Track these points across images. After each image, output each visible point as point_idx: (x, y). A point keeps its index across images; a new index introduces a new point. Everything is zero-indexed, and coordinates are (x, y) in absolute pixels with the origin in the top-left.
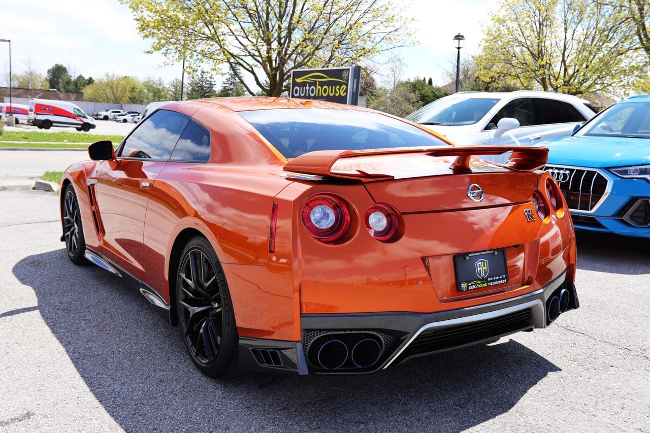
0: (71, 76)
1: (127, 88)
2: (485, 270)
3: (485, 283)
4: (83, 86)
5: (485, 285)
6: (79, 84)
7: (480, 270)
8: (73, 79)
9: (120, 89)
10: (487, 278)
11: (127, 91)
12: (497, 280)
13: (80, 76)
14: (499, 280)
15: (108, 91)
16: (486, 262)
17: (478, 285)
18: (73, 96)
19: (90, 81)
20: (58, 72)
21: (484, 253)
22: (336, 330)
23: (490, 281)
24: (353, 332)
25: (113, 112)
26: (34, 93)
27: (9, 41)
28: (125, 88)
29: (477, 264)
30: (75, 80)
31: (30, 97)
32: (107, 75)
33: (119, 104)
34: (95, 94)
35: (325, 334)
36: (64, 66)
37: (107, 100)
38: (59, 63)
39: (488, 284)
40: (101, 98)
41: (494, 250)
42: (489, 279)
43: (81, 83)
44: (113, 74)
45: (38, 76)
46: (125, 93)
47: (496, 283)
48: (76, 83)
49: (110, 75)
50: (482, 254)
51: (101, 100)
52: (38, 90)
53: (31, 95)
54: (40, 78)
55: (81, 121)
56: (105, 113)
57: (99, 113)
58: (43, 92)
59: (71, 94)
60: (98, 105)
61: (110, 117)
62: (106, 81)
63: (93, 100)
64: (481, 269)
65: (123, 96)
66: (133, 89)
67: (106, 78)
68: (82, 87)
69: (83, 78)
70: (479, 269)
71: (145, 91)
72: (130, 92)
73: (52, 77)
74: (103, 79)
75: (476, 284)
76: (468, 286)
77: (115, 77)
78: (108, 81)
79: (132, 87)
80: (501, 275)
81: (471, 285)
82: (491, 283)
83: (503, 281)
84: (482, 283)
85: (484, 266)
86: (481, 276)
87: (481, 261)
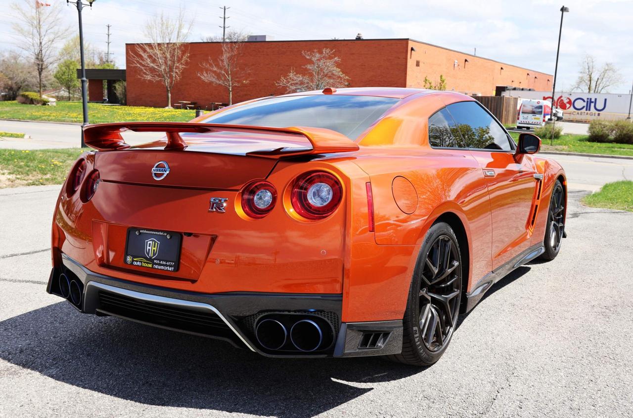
2: (154, 250)
3: (150, 264)
5: (150, 266)
7: (149, 249)
10: (154, 259)
12: (164, 266)
14: (166, 265)
16: (158, 243)
17: (143, 264)
21: (157, 233)
23: (156, 264)
29: (147, 242)
39: (153, 266)
41: (168, 232)
42: (155, 261)
47: (162, 267)
50: (154, 234)
64: (150, 248)
75: (141, 262)
76: (133, 261)
80: (169, 261)
81: (136, 261)
82: (156, 267)
83: (170, 269)
84: (148, 263)
85: (154, 247)
86: (149, 256)
87: (152, 241)
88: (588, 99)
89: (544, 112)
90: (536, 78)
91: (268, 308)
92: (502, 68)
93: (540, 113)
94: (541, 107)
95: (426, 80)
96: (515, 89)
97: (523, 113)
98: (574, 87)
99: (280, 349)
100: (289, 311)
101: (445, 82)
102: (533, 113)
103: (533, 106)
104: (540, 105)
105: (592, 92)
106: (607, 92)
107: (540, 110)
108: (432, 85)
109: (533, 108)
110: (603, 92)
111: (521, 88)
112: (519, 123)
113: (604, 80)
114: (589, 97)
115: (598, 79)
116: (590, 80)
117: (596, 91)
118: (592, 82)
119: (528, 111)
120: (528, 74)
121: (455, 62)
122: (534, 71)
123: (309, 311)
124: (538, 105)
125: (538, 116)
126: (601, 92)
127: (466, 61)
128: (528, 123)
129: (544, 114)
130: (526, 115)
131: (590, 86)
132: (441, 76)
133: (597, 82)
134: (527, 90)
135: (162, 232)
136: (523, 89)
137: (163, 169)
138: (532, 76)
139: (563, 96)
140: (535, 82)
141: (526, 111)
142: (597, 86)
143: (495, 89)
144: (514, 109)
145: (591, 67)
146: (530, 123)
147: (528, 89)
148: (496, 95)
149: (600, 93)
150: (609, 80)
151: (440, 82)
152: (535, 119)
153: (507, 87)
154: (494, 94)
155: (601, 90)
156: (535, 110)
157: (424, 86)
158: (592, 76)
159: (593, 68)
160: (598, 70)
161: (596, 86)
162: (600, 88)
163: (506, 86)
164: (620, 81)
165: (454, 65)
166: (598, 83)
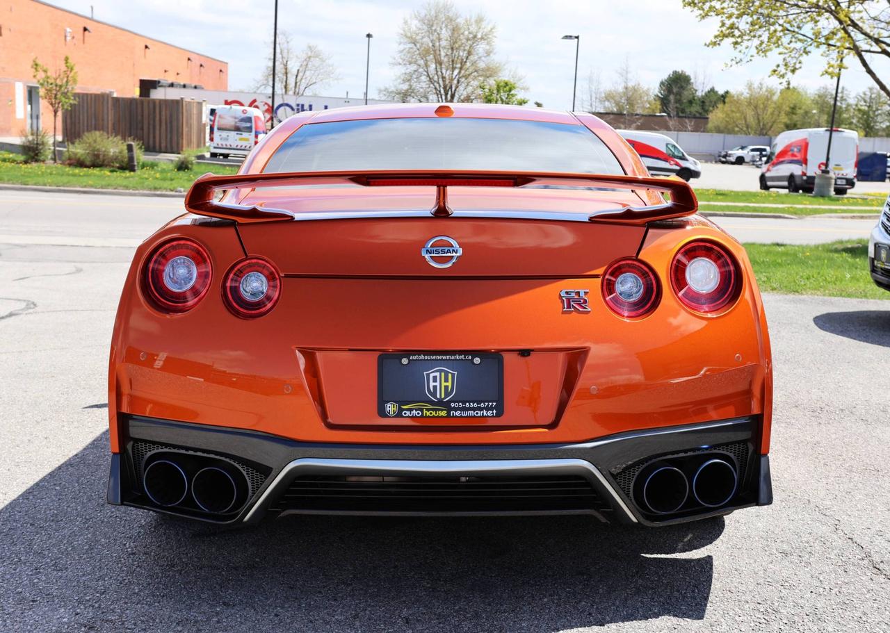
0: (696, 91)
1: (784, 107)
2: (446, 387)
3: (442, 410)
4: (713, 107)
5: (444, 413)
6: (707, 104)
7: (435, 387)
8: (700, 94)
9: (770, 110)
10: (450, 402)
11: (783, 113)
12: (474, 409)
13: (712, 90)
14: (480, 409)
15: (750, 114)
16: (453, 375)
17: (425, 412)
18: (689, 124)
19: (724, 98)
20: (677, 84)
21: (449, 357)
22: (174, 446)
23: (456, 409)
24: (199, 454)
25: (753, 150)
26: (629, 120)
27: (577, 37)
28: (779, 108)
29: (428, 376)
30: (702, 96)
31: (622, 126)
32: (750, 87)
33: (766, 137)
34: (727, 119)
35: (160, 450)
36: (687, 74)
37: (747, 129)
38: (679, 70)
39: (449, 413)
40: (737, 126)
41: (475, 353)
42: (453, 405)
43: (711, 102)
44: (761, 84)
45: (644, 92)
46: (778, 116)
47: (471, 413)
48: (703, 102)
49: (756, 85)
50: (442, 360)
51: (737, 129)
52: (637, 115)
53: (624, 123)
54: (647, 95)
55: (677, 164)
56: (740, 153)
57: (730, 152)
58: (643, 118)
59: (687, 121)
60: (730, 138)
61: (747, 159)
62: (748, 95)
63: (725, 129)
64: (438, 384)
65: (774, 122)
66: (793, 110)
67: (747, 91)
68: (711, 108)
69: (716, 93)
70: (432, 384)
71: (814, 111)
72: (787, 114)
73: (666, 93)
74: (742, 94)
75: (422, 410)
76: (401, 410)
77: (764, 89)
78: (751, 95)
79: (792, 106)
80: (484, 402)
81: (407, 410)
82: (458, 413)
83: (490, 414)
84: (436, 410)
85: (446, 380)
86: (436, 398)
87: (440, 371)
88: (298, 105)
89: (256, 128)
90: (201, 66)
91: (654, 453)
92: (146, 47)
93: (249, 129)
94: (249, 120)
95: (36, 65)
96: (172, 85)
97: (219, 129)
98: (260, 83)
99: (679, 510)
100: (686, 451)
101: (75, 70)
102: (237, 129)
103: (235, 118)
104: (248, 115)
105: (291, 93)
106: (316, 95)
107: (248, 125)
108: (49, 74)
109: (237, 120)
110: (308, 94)
111: (182, 84)
112: (215, 148)
113: (308, 73)
114: (301, 103)
115: (298, 70)
116: (286, 73)
117: (296, 93)
118: (289, 76)
119: (228, 127)
120: (189, 59)
121: (65, 30)
122: (198, 54)
123: (700, 449)
124: (243, 116)
125: (245, 135)
126: (305, 94)
127: (85, 29)
128: (229, 147)
129: (256, 132)
130: (224, 134)
131: (286, 82)
132: (67, 59)
133: (297, 76)
134: (191, 87)
135: (459, 355)
136: (184, 86)
137: (451, 249)
138: (196, 62)
139: (258, 100)
140: (200, 73)
141: (223, 127)
142: (298, 84)
143: (138, 84)
144: (198, 123)
145: (286, 51)
146: (234, 146)
147: (193, 85)
148: (141, 95)
149: (302, 95)
150: (316, 74)
151: (65, 69)
152: (241, 139)
153: (159, 82)
154: (136, 93)
155: (304, 90)
156: (239, 124)
157: (35, 76)
158: (290, 66)
159: (288, 52)
160: (297, 56)
161: (296, 83)
162: (302, 88)
163: (156, 79)
164: (332, 76)
165: (66, 37)
166: (299, 78)
